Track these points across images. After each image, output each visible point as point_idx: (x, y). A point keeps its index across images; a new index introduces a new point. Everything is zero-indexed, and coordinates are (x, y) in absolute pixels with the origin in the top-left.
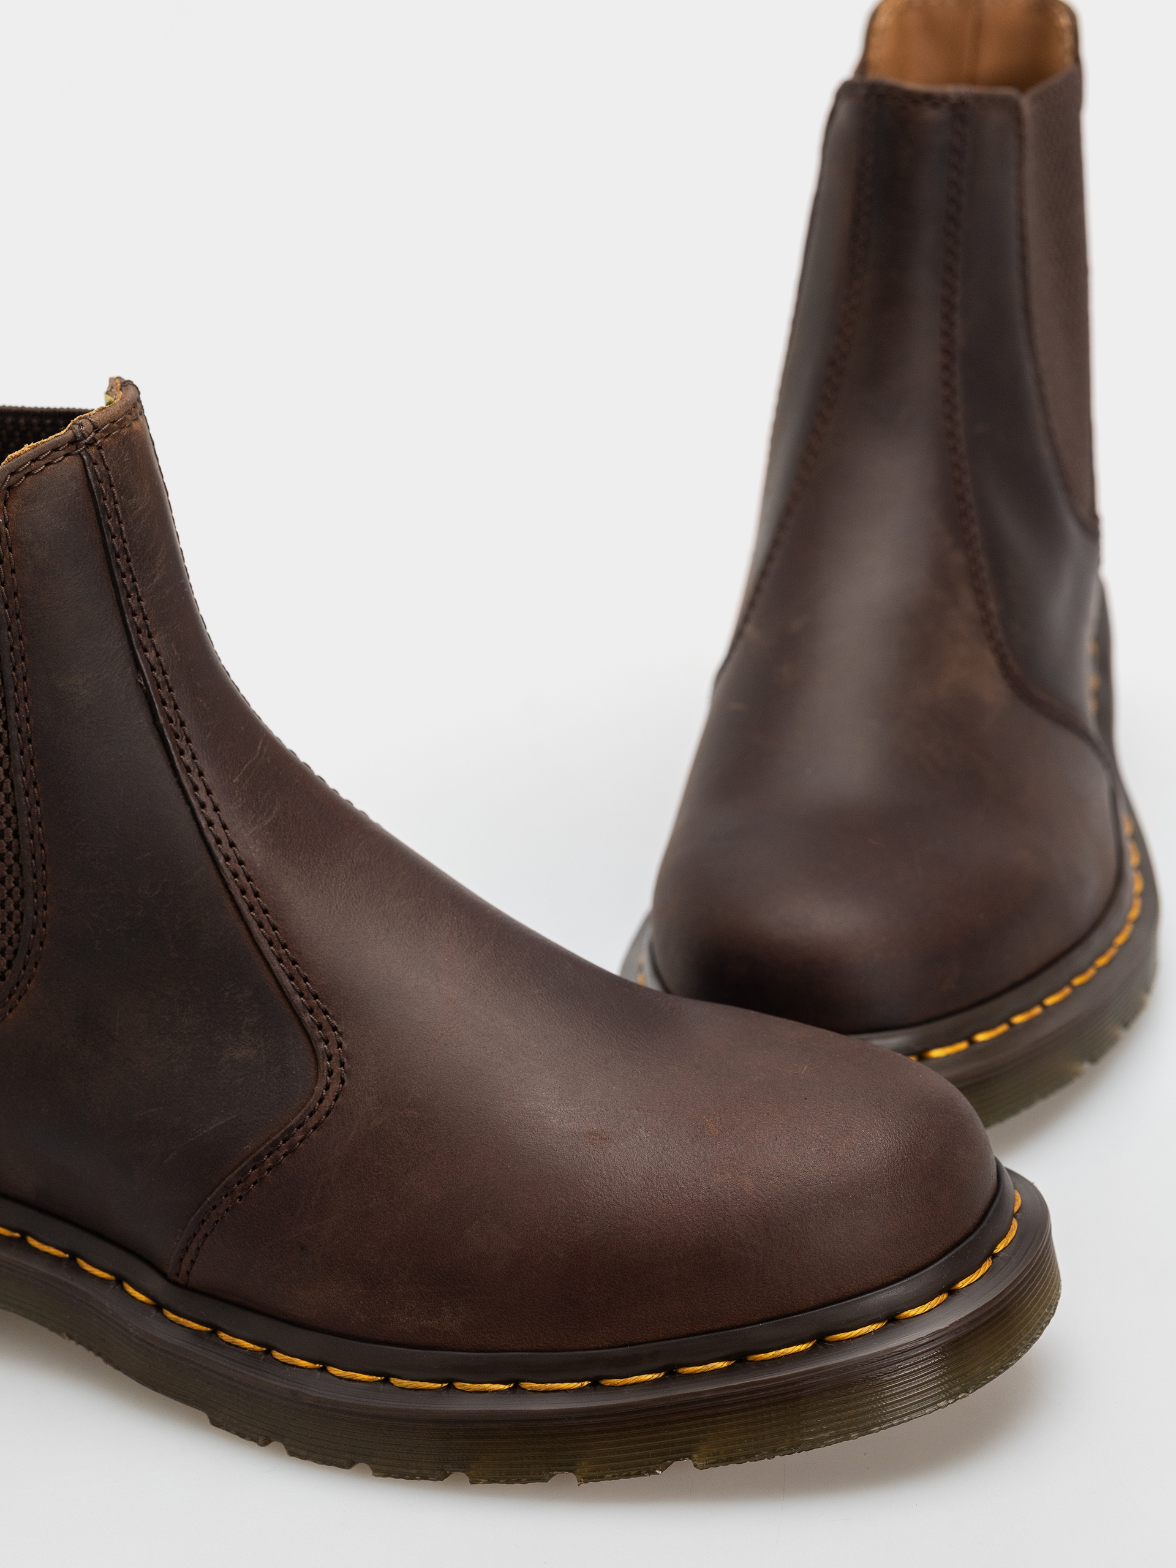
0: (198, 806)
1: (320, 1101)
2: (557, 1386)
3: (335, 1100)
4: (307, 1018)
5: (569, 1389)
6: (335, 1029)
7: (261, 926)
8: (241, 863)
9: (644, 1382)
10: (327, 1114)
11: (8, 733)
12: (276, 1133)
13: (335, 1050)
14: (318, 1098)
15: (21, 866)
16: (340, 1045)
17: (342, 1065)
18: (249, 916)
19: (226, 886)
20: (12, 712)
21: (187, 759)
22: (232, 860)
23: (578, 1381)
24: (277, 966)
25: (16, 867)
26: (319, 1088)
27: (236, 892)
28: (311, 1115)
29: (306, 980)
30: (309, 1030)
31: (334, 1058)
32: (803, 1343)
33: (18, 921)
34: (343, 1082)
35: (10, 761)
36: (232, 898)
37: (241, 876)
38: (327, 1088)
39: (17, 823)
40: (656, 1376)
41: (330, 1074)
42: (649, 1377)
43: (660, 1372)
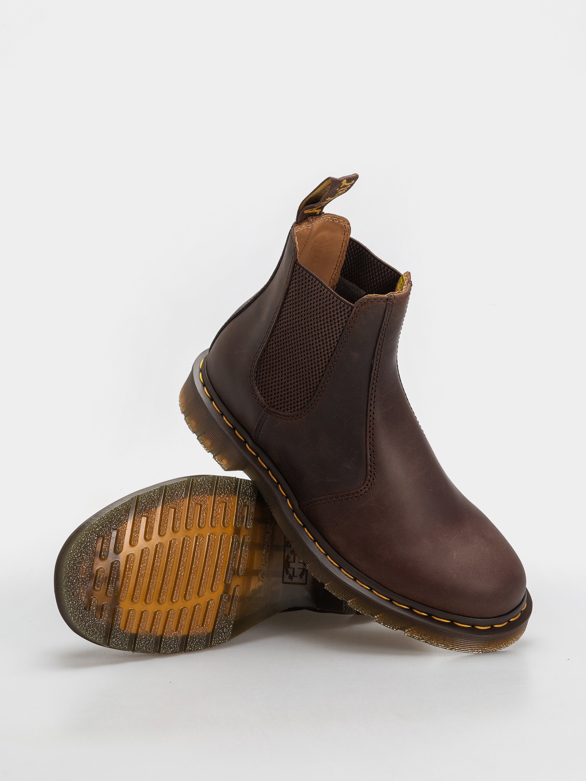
0: (370, 399)
1: (361, 491)
2: (381, 596)
3: (365, 493)
4: (369, 468)
5: (384, 599)
6: (374, 474)
7: (370, 437)
8: (373, 419)
9: (403, 608)
10: (361, 495)
11: (331, 357)
12: (346, 492)
13: (371, 480)
14: (361, 490)
15: (317, 389)
16: (373, 479)
17: (371, 485)
18: (368, 433)
19: (366, 422)
20: (335, 353)
21: (372, 402)
22: (371, 417)
23: (387, 598)
24: (368, 450)
25: (315, 388)
26: (363, 487)
27: (368, 426)
28: (357, 493)
29: (374, 458)
30: (368, 471)
31: (370, 482)
32: (448, 620)
33: (309, 400)
34: (369, 489)
35: (328, 364)
36: (366, 427)
37: (372, 422)
38: (364, 488)
39: (322, 378)
40: (407, 608)
41: (367, 485)
42: (405, 607)
43: (408, 607)
